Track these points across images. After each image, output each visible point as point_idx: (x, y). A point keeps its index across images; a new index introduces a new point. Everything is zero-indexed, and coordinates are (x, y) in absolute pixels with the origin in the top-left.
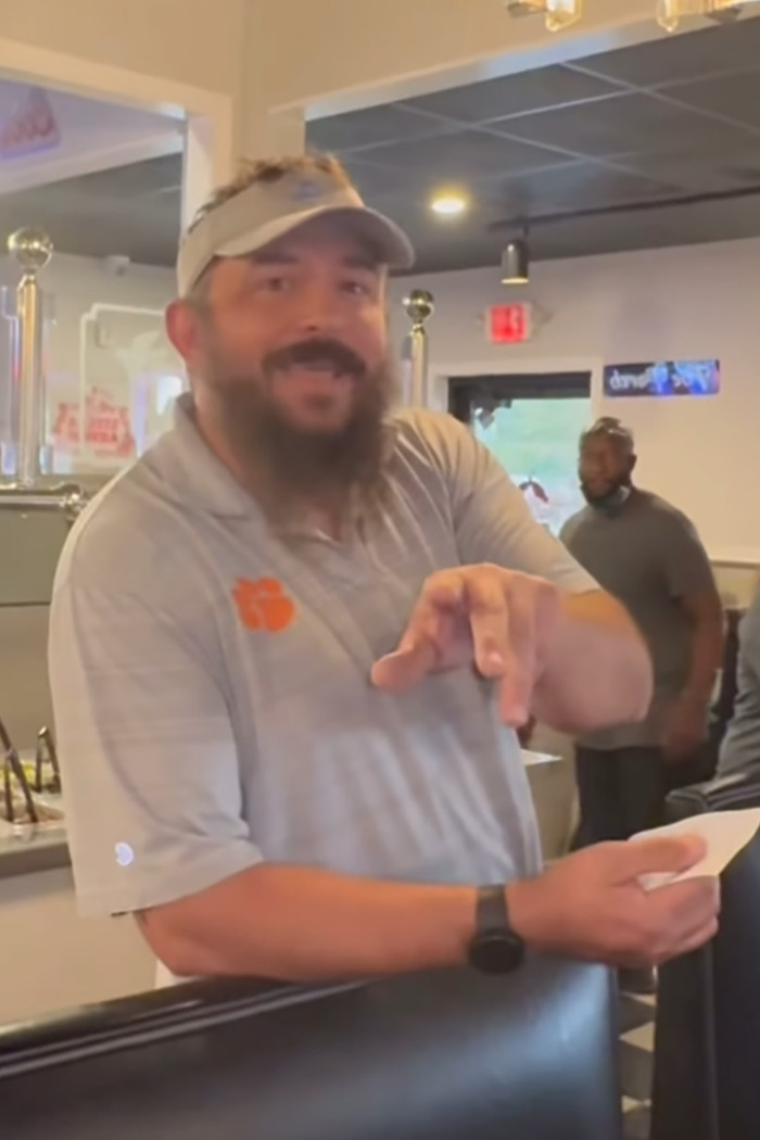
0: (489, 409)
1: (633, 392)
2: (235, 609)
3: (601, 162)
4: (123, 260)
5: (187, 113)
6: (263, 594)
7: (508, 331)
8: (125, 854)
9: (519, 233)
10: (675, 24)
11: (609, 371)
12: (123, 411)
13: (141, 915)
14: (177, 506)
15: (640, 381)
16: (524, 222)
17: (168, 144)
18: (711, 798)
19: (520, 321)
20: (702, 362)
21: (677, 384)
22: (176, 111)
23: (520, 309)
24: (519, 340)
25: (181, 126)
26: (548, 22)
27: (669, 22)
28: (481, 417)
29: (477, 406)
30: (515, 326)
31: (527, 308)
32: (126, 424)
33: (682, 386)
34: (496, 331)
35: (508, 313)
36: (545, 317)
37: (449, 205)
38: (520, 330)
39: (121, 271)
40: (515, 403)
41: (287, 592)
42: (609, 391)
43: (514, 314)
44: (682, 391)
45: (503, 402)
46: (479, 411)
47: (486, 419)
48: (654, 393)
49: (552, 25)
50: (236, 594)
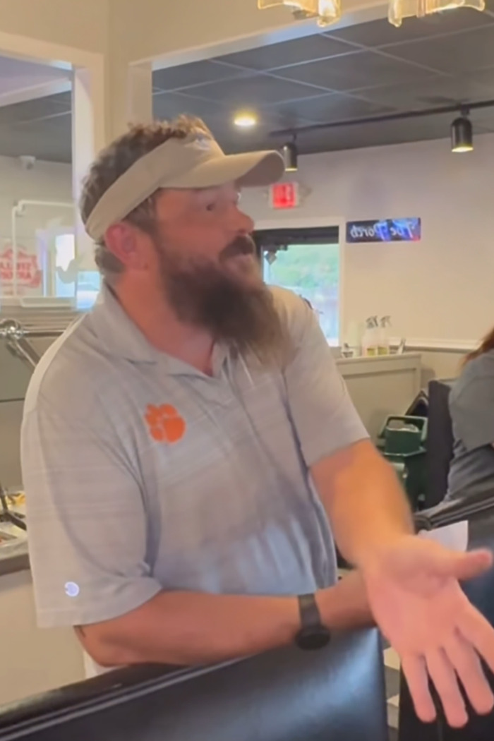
0: (273, 251)
1: (365, 239)
2: (148, 427)
3: (344, 94)
4: (32, 159)
5: (74, 66)
6: (166, 416)
7: (284, 201)
8: (73, 589)
9: (290, 138)
10: (400, 22)
11: (350, 225)
12: (34, 258)
13: (79, 629)
14: (108, 356)
15: (370, 232)
16: (292, 131)
17: (61, 86)
18: (433, 520)
19: (292, 194)
20: (409, 220)
21: (394, 234)
22: (67, 66)
23: (291, 186)
24: (291, 206)
25: (70, 75)
26: (319, 22)
27: (396, 21)
28: (268, 257)
29: (265, 250)
30: (288, 198)
31: (296, 185)
32: (36, 266)
33: (397, 235)
34: (276, 200)
35: (284, 188)
36: (307, 191)
37: (245, 121)
38: (292, 200)
39: (30, 166)
40: (290, 247)
41: (180, 413)
42: (350, 239)
43: (288, 189)
44: (397, 238)
45: (282, 247)
46: (266, 253)
47: (271, 258)
48: (379, 240)
49: (321, 24)
50: (148, 417)
